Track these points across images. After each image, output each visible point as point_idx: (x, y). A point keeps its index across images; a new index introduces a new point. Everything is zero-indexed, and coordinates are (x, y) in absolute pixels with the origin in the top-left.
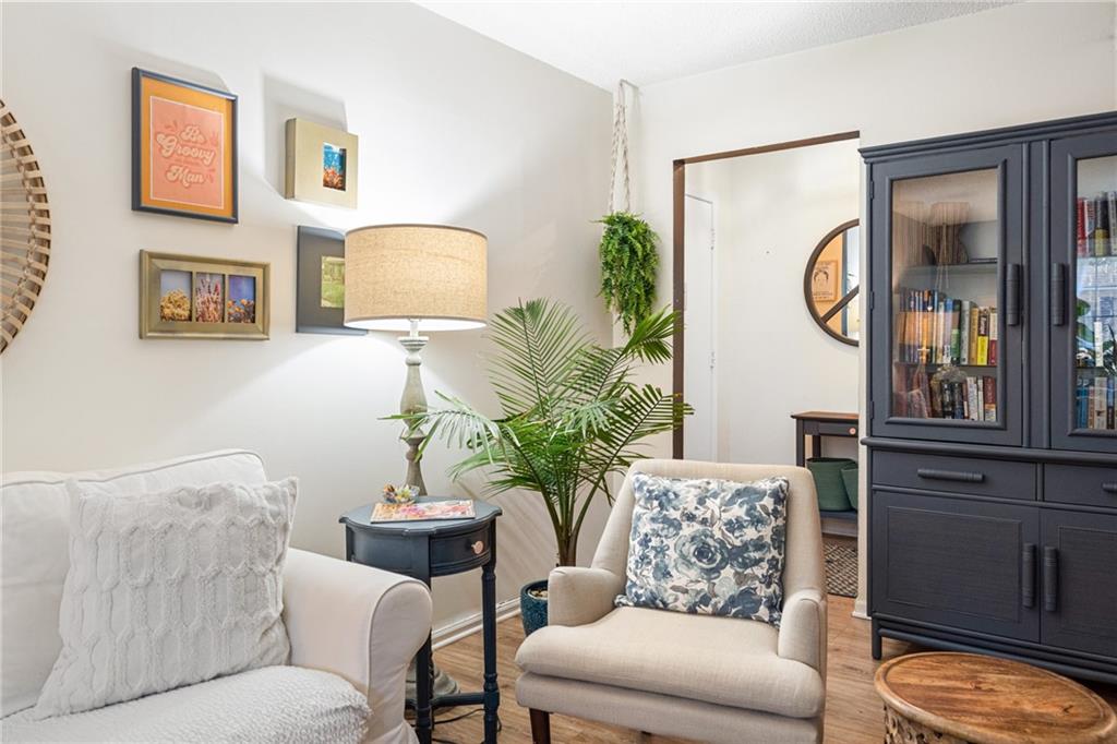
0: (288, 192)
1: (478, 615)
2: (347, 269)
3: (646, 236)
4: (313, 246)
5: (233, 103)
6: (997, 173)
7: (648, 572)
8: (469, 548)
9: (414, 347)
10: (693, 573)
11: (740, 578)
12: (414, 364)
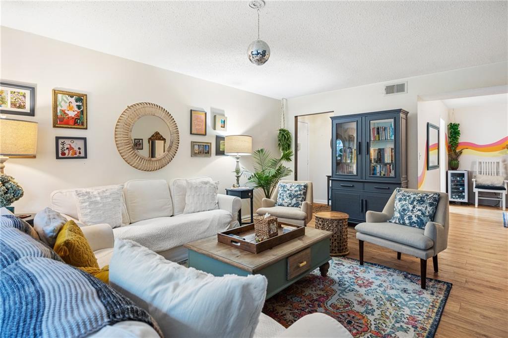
0: (215, 129)
1: (250, 216)
2: (226, 143)
3: (288, 133)
4: (219, 139)
5: (206, 114)
6: (356, 123)
7: (281, 200)
8: (248, 194)
9: (238, 158)
10: (288, 200)
11: (296, 200)
12: (238, 162)
